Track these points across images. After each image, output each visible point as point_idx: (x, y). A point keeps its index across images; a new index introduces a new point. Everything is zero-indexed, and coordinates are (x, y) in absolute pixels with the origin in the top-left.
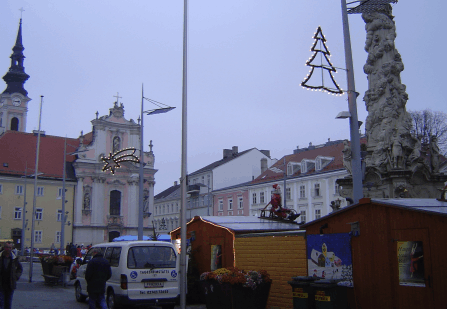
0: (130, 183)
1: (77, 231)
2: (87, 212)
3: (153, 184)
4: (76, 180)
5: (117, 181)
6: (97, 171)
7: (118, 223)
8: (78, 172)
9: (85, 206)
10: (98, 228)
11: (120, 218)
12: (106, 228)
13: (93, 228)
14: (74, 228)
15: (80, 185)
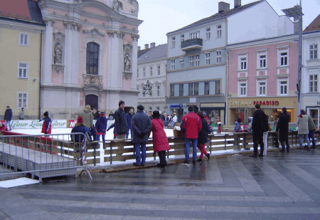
0: (111, 34)
1: (45, 93)
2: (58, 67)
3: (138, 37)
4: (44, 24)
5: (96, 30)
6: (71, 15)
7: (96, 84)
8: (46, 13)
9: (55, 59)
10: (72, 89)
11: (98, 78)
12: (82, 90)
13: (66, 89)
14: (41, 88)
15: (49, 31)
